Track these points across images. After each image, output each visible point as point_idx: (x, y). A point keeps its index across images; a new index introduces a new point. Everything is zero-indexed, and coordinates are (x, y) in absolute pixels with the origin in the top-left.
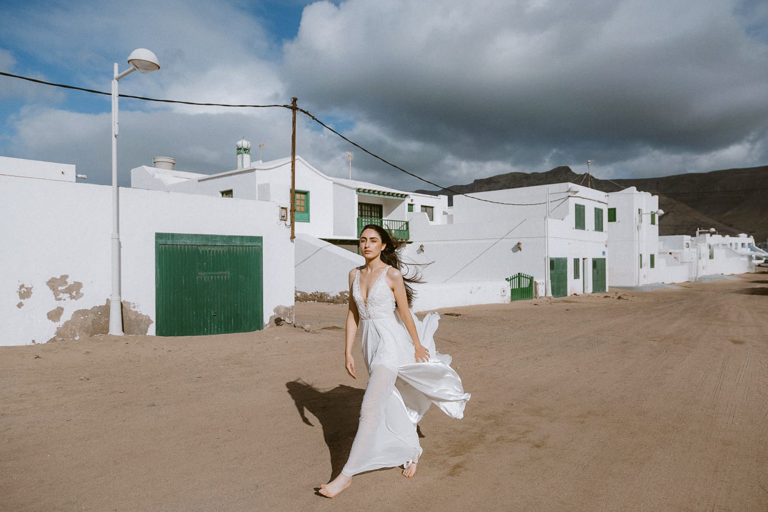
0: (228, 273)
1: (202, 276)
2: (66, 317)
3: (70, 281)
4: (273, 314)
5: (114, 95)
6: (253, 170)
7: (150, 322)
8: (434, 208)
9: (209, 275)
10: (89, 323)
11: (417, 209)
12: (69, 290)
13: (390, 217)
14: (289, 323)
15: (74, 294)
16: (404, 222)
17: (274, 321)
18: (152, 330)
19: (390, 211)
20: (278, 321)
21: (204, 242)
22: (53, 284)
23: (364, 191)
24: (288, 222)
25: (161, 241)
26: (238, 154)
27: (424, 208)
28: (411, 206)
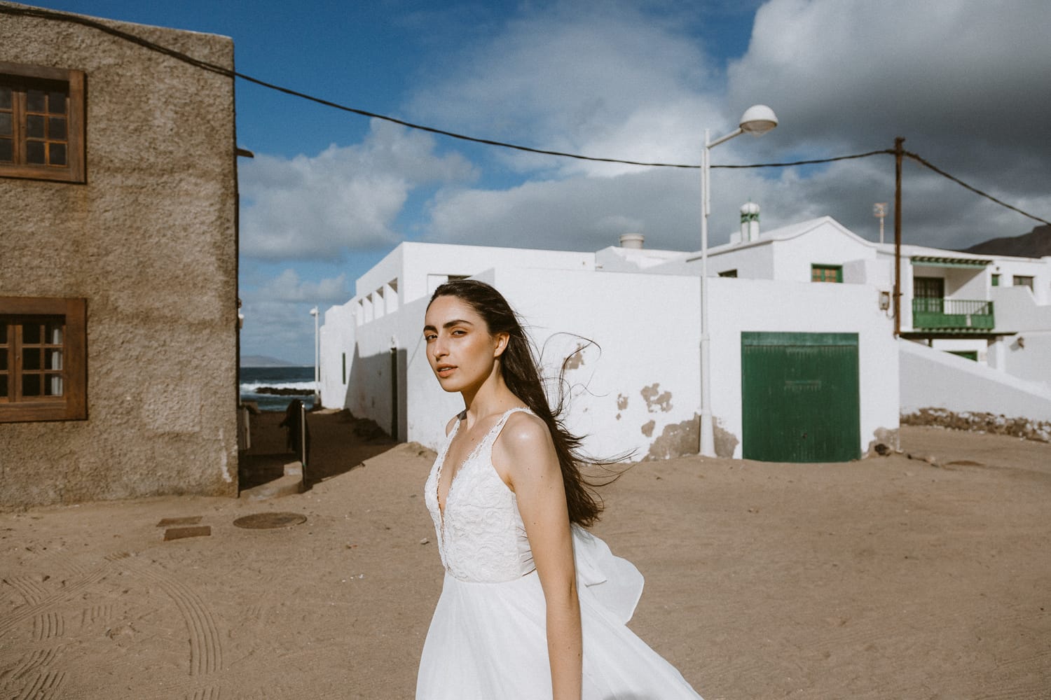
0: (819, 382)
1: (791, 385)
2: (658, 432)
3: (661, 391)
4: (873, 438)
5: (705, 168)
6: (769, 242)
7: (735, 442)
8: (1034, 280)
9: (798, 384)
10: (678, 440)
11: (1007, 281)
12: (659, 401)
13: (958, 295)
14: (899, 453)
15: (664, 405)
16: (982, 302)
17: (873, 449)
18: (738, 453)
19: (956, 287)
20: (880, 449)
21: (792, 342)
22: (647, 393)
23: (922, 259)
24: (891, 311)
25: (748, 342)
26: (743, 222)
27: (1017, 280)
28: (995, 278)
